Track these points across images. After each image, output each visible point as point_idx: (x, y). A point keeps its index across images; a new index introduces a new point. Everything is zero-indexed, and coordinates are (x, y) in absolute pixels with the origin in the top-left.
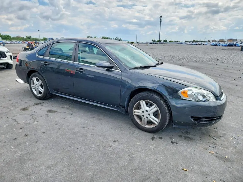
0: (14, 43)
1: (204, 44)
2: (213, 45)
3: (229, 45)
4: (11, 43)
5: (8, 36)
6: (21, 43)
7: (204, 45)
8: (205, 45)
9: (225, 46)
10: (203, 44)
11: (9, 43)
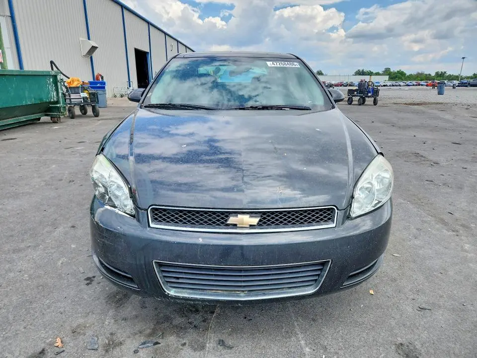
0: (400, 86)
4: (393, 86)
5: (403, 72)
6: (413, 85)
11: (390, 86)
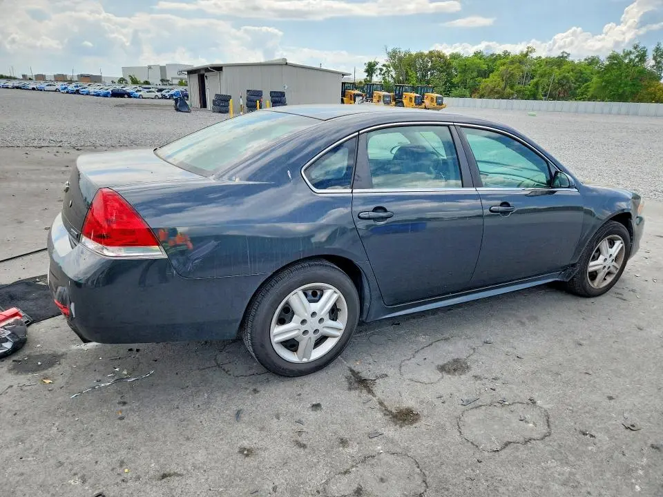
1: (35, 87)
2: (67, 92)
3: (116, 94)
7: (34, 89)
8: (41, 90)
9: (106, 96)
10: (31, 87)
